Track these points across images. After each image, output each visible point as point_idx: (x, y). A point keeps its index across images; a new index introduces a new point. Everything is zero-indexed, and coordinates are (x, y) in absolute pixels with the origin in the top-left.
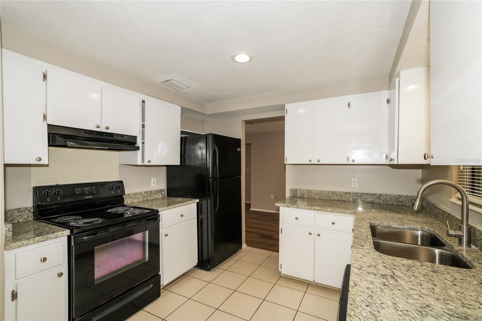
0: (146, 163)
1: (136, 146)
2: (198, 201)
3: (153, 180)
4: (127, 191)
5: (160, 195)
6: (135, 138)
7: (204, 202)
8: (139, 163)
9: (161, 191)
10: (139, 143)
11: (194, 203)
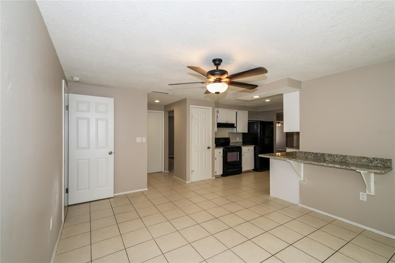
0: (237, 132)
1: (234, 126)
2: (254, 146)
3: (238, 138)
4: (231, 142)
5: (240, 144)
6: (234, 124)
7: (257, 147)
8: (235, 132)
9: (240, 142)
10: (235, 125)
11: (253, 146)
